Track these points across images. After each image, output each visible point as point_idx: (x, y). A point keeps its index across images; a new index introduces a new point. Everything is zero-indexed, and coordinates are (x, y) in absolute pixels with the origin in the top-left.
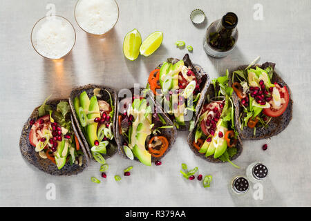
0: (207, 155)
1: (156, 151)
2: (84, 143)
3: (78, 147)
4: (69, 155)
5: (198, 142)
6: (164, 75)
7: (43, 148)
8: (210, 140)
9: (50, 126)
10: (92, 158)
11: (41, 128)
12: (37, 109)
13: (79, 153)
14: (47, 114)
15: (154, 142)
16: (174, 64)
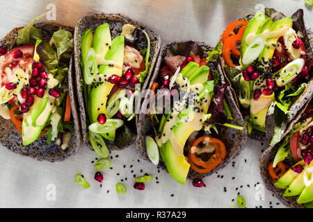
0: (286, 194)
1: (201, 162)
2: (79, 113)
3: (67, 116)
4: (48, 126)
5: (277, 166)
6: (251, 35)
7: (7, 99)
8: (299, 169)
9: (30, 66)
10: (87, 141)
11: (14, 65)
12: (16, 31)
13: (66, 127)
14: (30, 43)
15: (201, 145)
16: (274, 20)
